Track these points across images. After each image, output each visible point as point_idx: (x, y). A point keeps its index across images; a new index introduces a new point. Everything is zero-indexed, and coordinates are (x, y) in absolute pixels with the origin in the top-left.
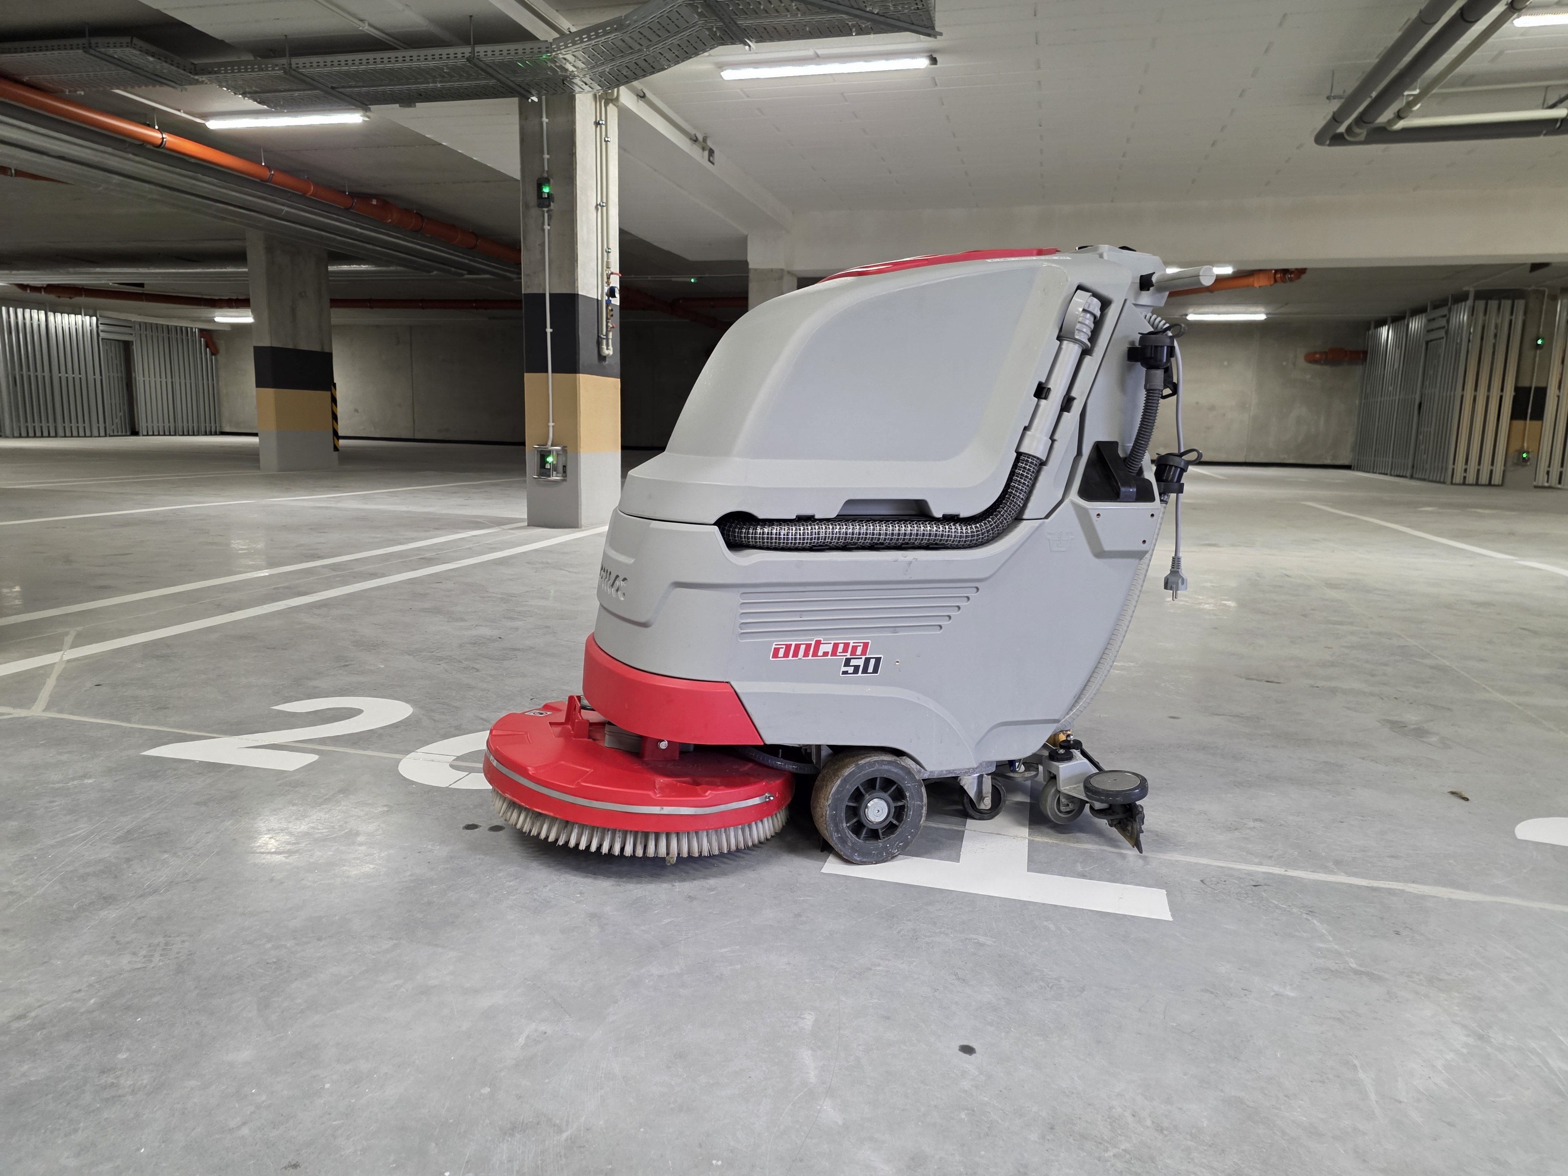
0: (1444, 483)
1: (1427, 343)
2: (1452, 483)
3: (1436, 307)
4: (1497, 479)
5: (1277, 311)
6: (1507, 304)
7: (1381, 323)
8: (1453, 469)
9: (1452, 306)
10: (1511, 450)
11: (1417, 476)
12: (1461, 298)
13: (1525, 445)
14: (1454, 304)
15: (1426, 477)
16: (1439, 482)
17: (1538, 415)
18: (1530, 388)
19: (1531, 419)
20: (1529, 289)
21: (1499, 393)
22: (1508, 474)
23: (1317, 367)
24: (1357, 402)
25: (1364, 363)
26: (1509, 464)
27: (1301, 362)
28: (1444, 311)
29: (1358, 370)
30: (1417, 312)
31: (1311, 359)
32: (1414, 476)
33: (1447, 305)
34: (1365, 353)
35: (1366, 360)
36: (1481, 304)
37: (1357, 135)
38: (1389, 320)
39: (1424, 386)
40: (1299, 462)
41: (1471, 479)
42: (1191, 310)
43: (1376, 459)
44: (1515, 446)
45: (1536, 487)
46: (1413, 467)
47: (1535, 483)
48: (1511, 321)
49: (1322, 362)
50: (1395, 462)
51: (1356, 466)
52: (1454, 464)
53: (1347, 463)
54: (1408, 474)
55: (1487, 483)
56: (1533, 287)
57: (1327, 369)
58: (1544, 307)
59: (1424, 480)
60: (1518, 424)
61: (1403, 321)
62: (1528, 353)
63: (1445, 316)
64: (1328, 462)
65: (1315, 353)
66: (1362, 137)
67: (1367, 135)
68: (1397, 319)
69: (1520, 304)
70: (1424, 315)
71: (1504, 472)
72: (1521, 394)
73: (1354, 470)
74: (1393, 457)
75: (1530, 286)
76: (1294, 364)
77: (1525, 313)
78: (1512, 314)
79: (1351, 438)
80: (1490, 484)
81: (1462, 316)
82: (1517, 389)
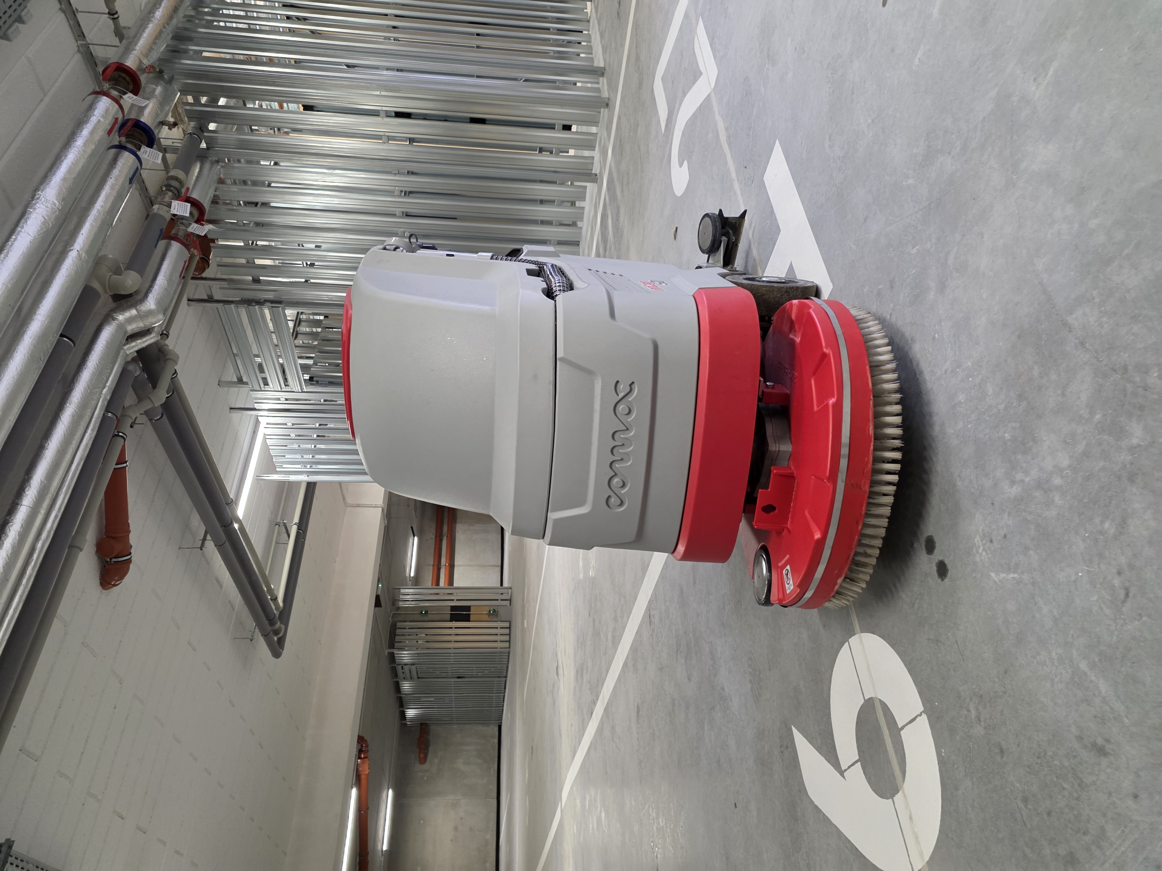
0: (509, 653)
1: (419, 678)
2: (509, 648)
3: (396, 675)
4: (507, 625)
5: (387, 779)
6: (398, 631)
7: (403, 715)
8: (500, 648)
9: (397, 663)
10: (488, 619)
11: (505, 673)
12: (392, 658)
13: (485, 612)
14: (395, 662)
15: (505, 666)
16: (509, 656)
17: (468, 608)
18: (451, 614)
19: (470, 611)
20: (391, 621)
21: (454, 629)
22: (503, 619)
23: (430, 755)
24: (455, 726)
25: (429, 725)
26: (496, 619)
27: (425, 766)
28: (399, 668)
29: (433, 728)
30: (397, 687)
31: (423, 760)
32: (505, 675)
33: (395, 666)
34: (422, 724)
35: (427, 724)
36: (396, 645)
37: (280, 628)
38: (401, 709)
39: (447, 676)
40: (496, 759)
41: (506, 638)
42: (379, 848)
43: (494, 706)
44: (486, 617)
45: (510, 605)
46: (499, 677)
47: (509, 606)
48: (409, 628)
49: (426, 752)
50: (496, 691)
51: (498, 722)
52: (497, 648)
53: (497, 729)
54: (504, 679)
55: (509, 629)
56: (390, 619)
57: (431, 749)
58: (402, 612)
59: (507, 667)
60: (472, 618)
61: (403, 699)
62: (430, 617)
63: (402, 668)
64: (496, 740)
65: (419, 757)
66: (283, 627)
67: (281, 623)
68: (402, 704)
69: (399, 625)
70: (400, 683)
71: (501, 621)
72: (454, 618)
73: (501, 723)
74: (493, 693)
75: (389, 621)
76: (426, 771)
77: (406, 621)
78: (405, 628)
79: (480, 728)
80: (509, 628)
81: (405, 656)
82: (451, 621)
